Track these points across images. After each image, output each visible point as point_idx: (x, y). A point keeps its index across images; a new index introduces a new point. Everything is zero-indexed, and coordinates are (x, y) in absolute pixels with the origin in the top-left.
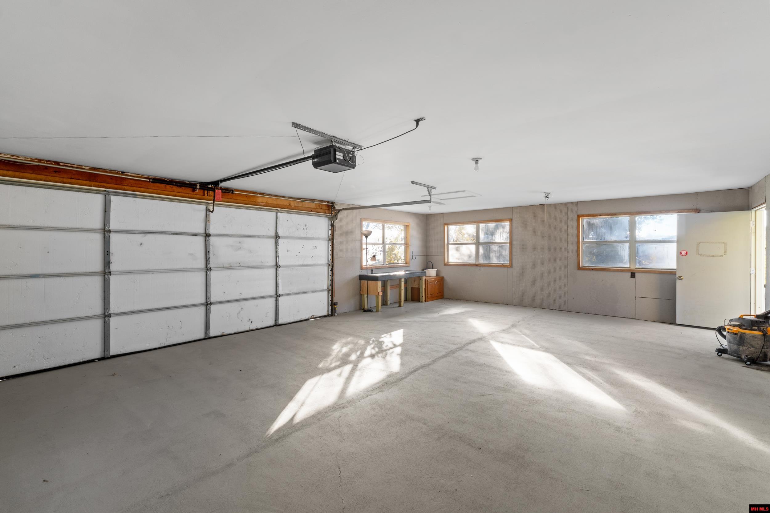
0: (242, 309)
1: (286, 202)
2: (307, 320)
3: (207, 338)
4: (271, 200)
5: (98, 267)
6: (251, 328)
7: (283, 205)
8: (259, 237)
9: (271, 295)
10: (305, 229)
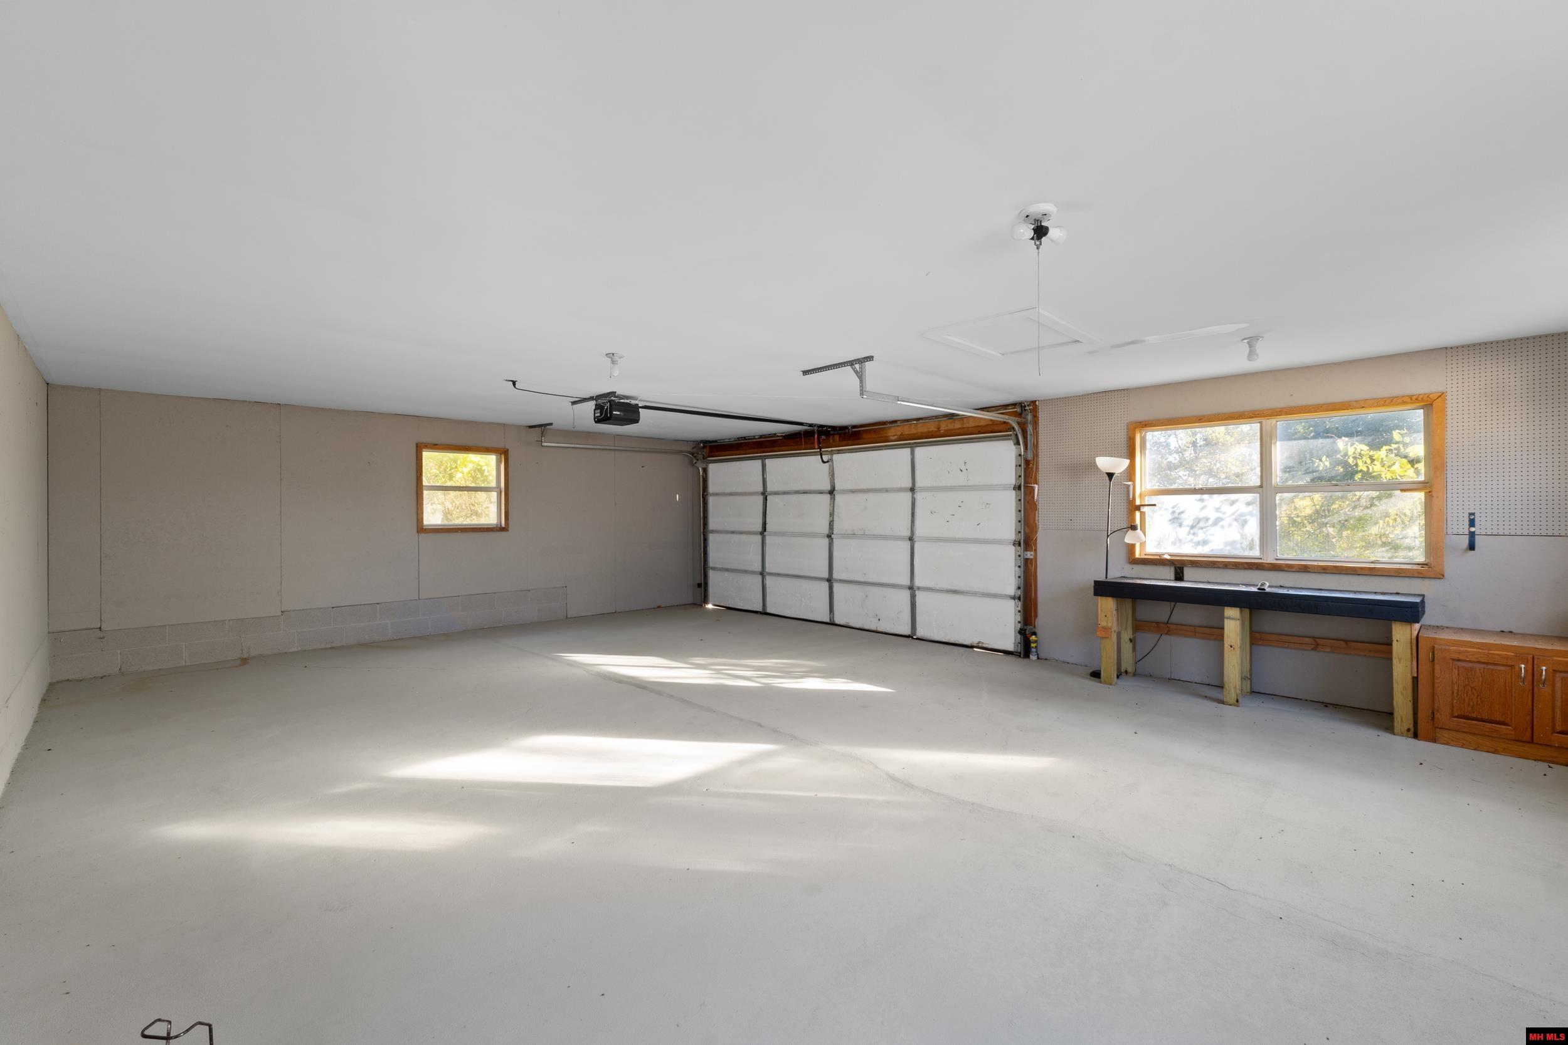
0: (867, 596)
1: (932, 427)
2: (972, 647)
3: (832, 624)
4: (906, 430)
5: (760, 529)
6: (879, 629)
7: (929, 432)
8: (887, 490)
9: (903, 584)
10: (964, 470)
